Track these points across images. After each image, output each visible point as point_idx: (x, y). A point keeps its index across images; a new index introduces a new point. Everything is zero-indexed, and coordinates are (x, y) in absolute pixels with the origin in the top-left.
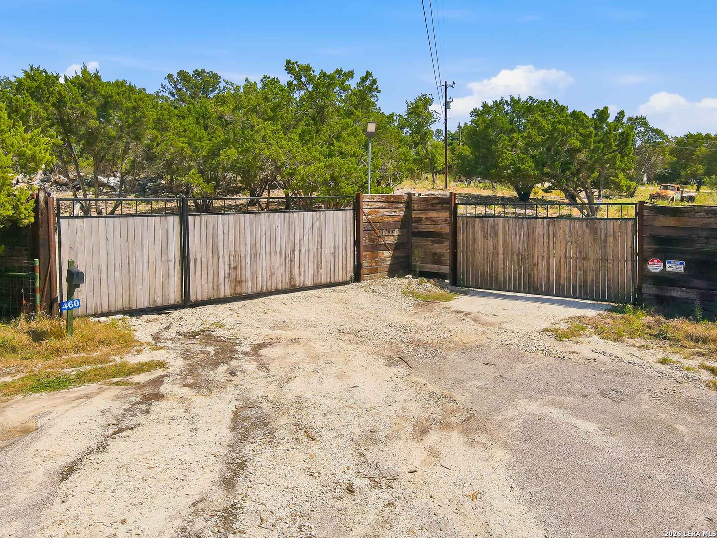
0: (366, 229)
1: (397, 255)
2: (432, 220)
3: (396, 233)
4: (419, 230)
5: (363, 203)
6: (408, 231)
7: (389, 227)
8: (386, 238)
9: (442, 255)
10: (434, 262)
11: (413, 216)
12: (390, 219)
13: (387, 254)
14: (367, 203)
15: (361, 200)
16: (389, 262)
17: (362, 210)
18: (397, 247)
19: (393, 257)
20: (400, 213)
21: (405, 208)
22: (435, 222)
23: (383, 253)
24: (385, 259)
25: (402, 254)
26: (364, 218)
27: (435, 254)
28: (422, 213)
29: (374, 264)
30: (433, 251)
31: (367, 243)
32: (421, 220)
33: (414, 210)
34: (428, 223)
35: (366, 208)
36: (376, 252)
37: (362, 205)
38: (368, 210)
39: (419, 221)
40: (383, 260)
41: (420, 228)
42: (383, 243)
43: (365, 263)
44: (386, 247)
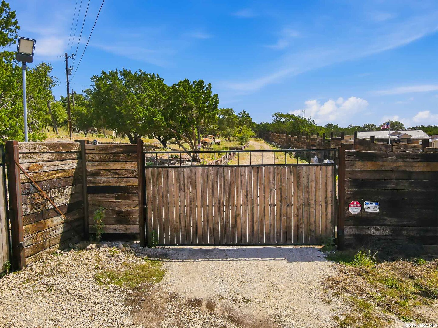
0: (25, 192)
1: (69, 218)
2: (115, 172)
3: (68, 191)
4: (97, 185)
5: (20, 155)
6: (83, 187)
7: (59, 185)
8: (56, 200)
9: (128, 213)
10: (119, 222)
11: (88, 168)
12: (60, 175)
13: (57, 220)
14: (25, 155)
15: (15, 150)
16: (60, 231)
17: (19, 166)
18: (70, 208)
19: (66, 222)
20: (72, 165)
21: (77, 159)
22: (118, 174)
23: (52, 221)
24: (55, 228)
25: (75, 217)
26: (22, 176)
27: (120, 212)
28: (100, 165)
29: (41, 239)
30: (117, 209)
31: (29, 211)
32: (100, 173)
33: (90, 161)
34: (109, 176)
35: (24, 163)
36: (42, 221)
37: (18, 158)
38: (27, 166)
39: (97, 174)
40: (52, 230)
41: (99, 183)
42: (52, 207)
43: (27, 241)
44: (56, 212)
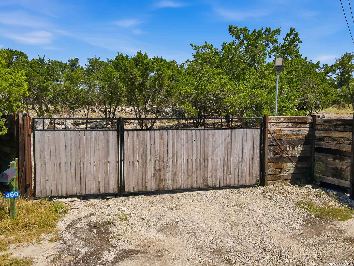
0: (271, 144)
1: (299, 166)
2: (335, 139)
3: (300, 148)
4: (321, 147)
6: (312, 147)
7: (294, 143)
8: (290, 152)
9: (342, 171)
10: (335, 176)
11: (317, 135)
12: (295, 137)
13: (290, 165)
15: (267, 121)
16: (292, 172)
17: (268, 130)
18: (300, 160)
19: (296, 168)
20: (304, 131)
21: (309, 128)
22: (337, 141)
23: (286, 164)
24: (288, 169)
25: (304, 166)
26: (269, 135)
27: (336, 169)
28: (325, 133)
29: (278, 173)
30: (334, 166)
31: (272, 155)
32: (324, 139)
33: (318, 130)
34: (330, 142)
35: (271, 127)
36: (280, 163)
37: (268, 125)
38: (273, 129)
39: (322, 139)
40: (286, 170)
41: (323, 145)
42: (287, 156)
43: (269, 172)
44: (290, 159)
